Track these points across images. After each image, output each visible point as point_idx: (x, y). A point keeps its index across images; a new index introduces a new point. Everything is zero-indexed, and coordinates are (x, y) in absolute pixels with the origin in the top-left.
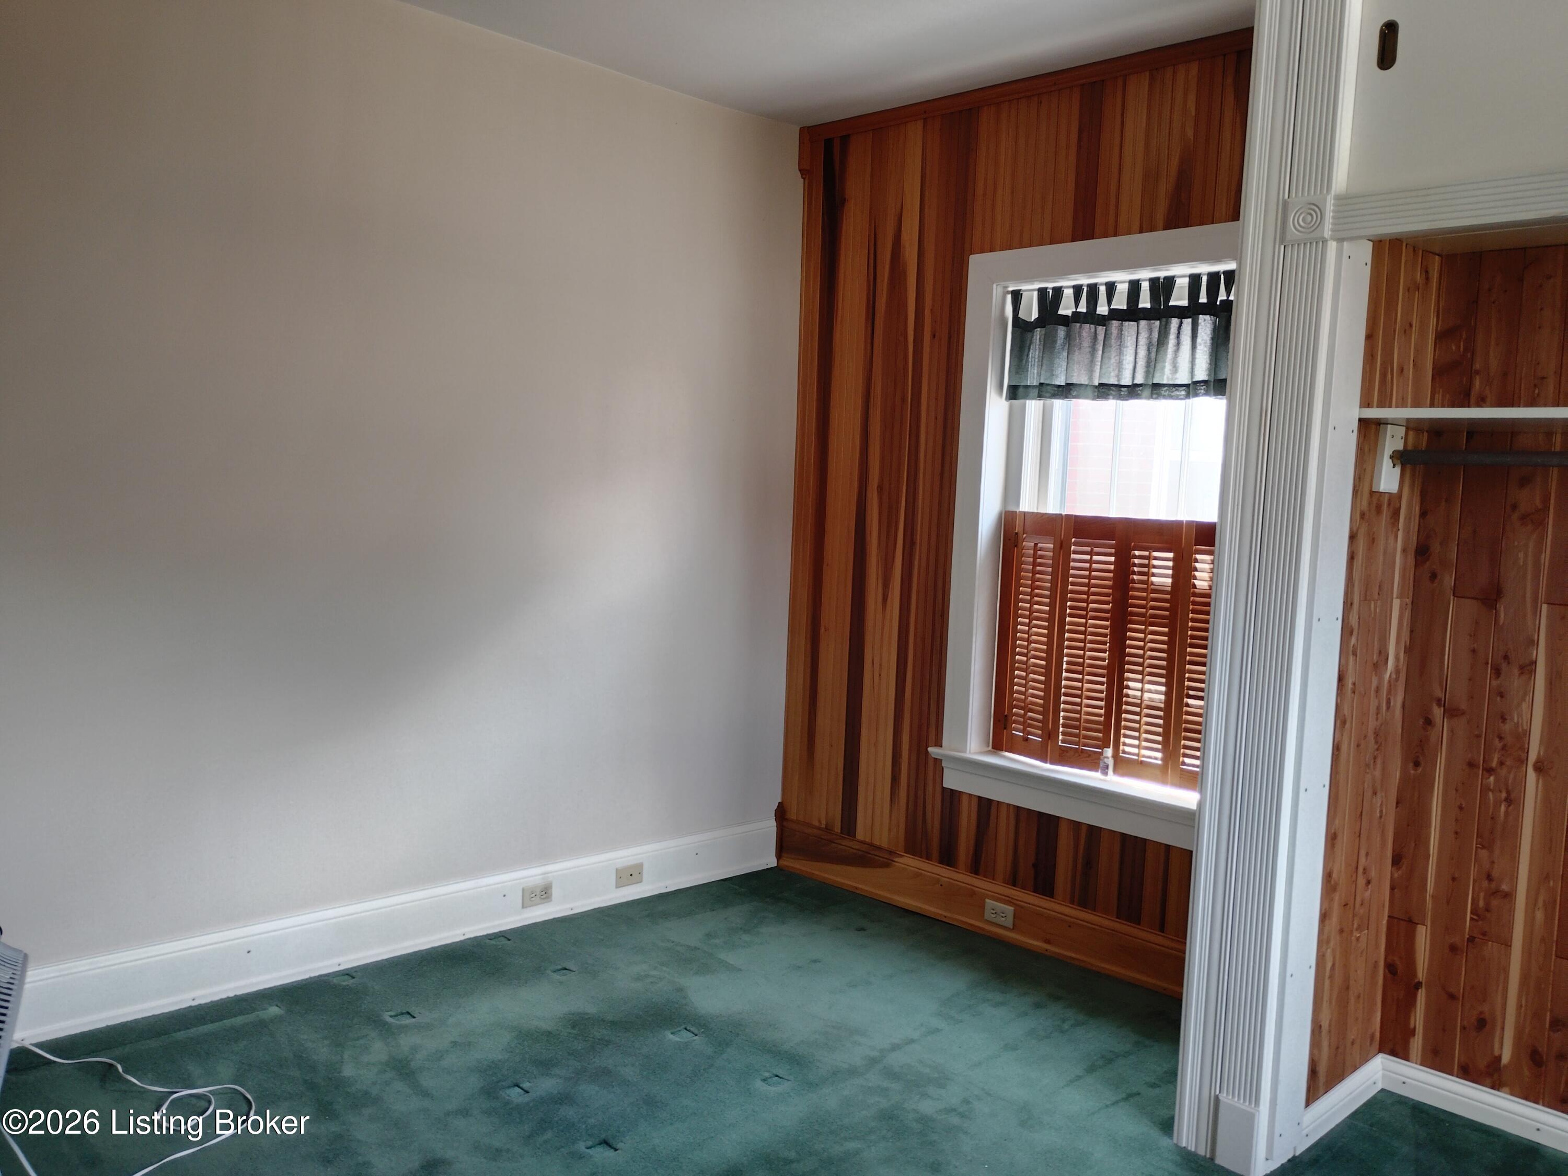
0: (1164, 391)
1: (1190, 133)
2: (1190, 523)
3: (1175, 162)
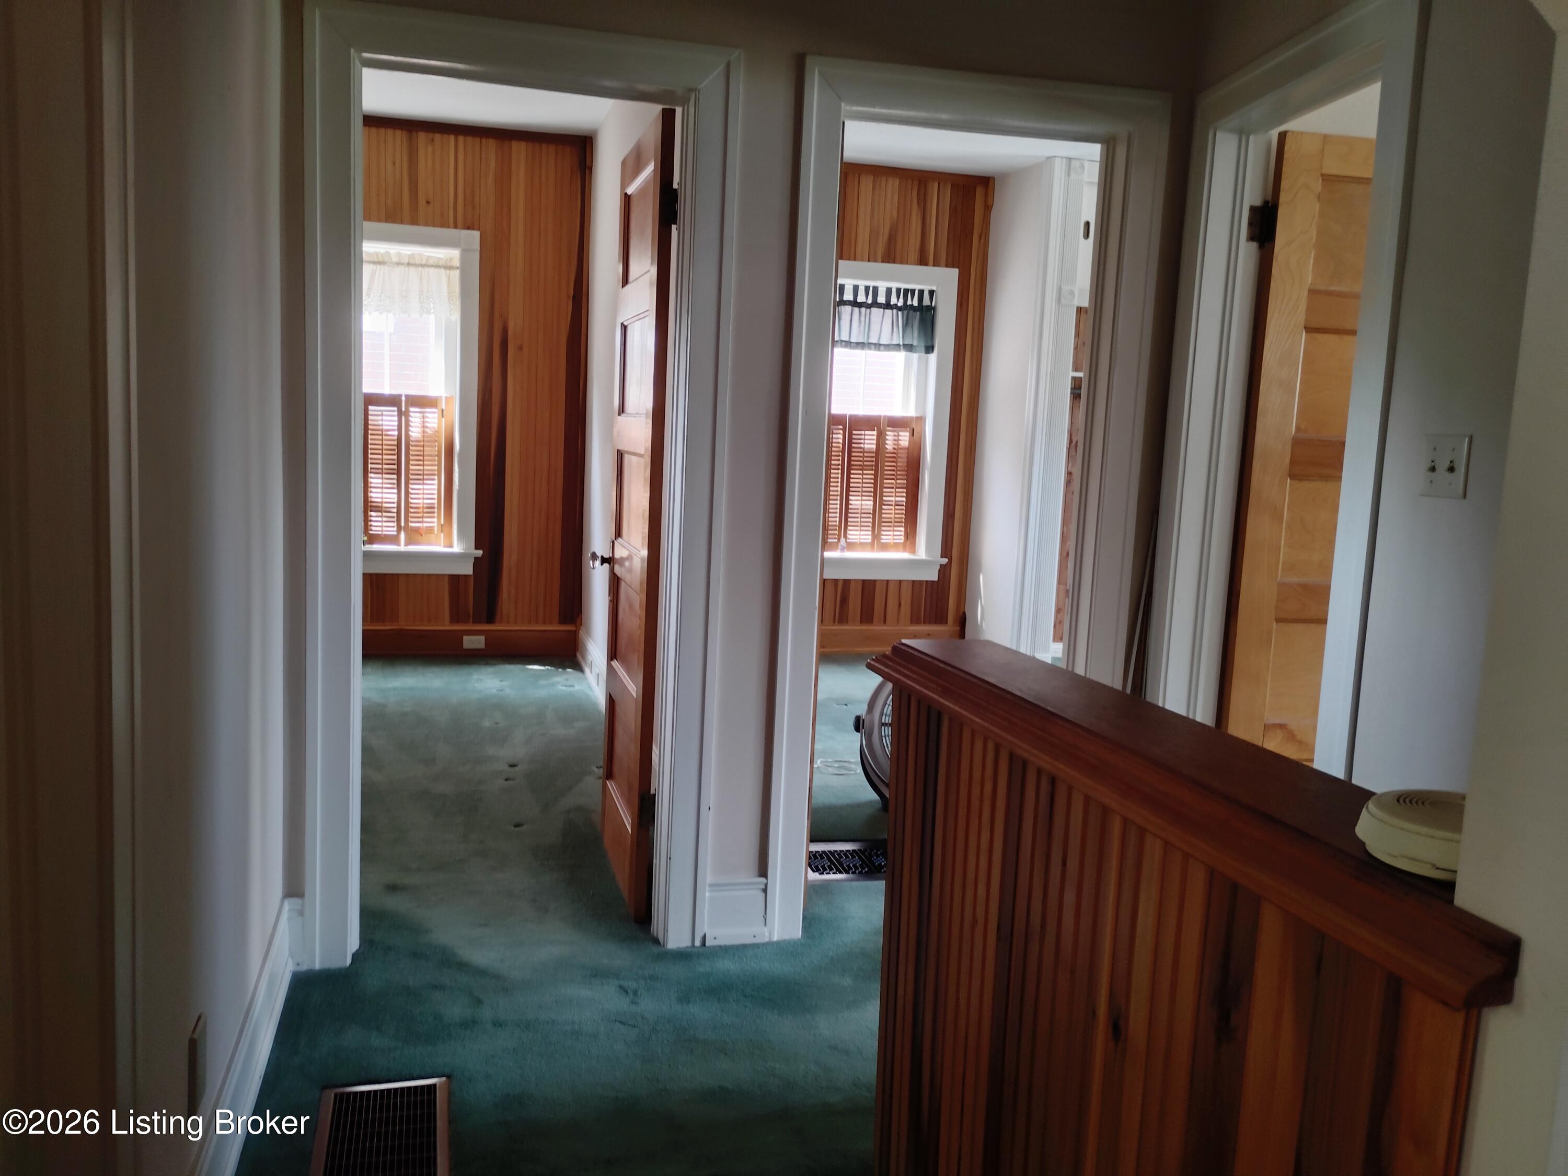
0: (882, 348)
1: (895, 215)
2: (885, 417)
3: (887, 230)
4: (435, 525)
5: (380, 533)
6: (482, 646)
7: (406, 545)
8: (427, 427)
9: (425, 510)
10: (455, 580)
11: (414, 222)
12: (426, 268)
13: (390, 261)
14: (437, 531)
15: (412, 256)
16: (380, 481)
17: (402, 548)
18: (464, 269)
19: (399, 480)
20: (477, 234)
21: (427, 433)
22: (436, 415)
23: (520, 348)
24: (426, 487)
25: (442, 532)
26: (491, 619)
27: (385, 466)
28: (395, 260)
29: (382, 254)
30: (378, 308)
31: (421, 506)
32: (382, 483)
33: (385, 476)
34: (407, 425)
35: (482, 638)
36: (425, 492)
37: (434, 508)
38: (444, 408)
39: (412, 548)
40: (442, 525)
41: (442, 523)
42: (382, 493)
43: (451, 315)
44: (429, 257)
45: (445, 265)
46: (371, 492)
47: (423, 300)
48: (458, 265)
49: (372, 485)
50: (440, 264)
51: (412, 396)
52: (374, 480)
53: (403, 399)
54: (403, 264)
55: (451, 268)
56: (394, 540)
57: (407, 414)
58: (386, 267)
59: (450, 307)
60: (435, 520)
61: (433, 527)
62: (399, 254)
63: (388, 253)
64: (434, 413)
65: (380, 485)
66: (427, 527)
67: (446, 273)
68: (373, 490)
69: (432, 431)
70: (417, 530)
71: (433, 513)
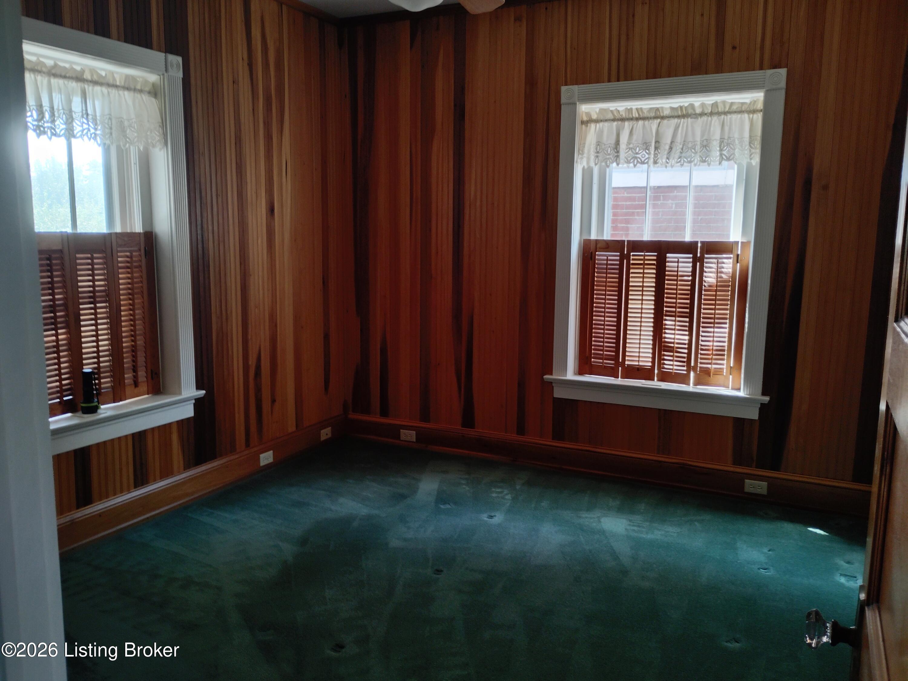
4: (725, 367)
5: (671, 371)
6: (764, 491)
7: (696, 384)
8: (722, 272)
9: (714, 353)
10: (739, 422)
11: (719, 70)
12: (728, 115)
13: (694, 113)
14: (726, 373)
15: (715, 105)
16: (673, 323)
17: (690, 388)
18: (767, 111)
19: (691, 322)
20: (783, 72)
21: (721, 277)
22: (731, 261)
23: (825, 187)
24: (716, 330)
25: (730, 374)
26: (776, 467)
27: (678, 310)
28: (698, 111)
29: (686, 108)
30: (679, 160)
31: (711, 348)
32: (675, 325)
33: (678, 319)
34: (702, 271)
35: (765, 484)
36: (715, 335)
37: (724, 350)
38: (739, 253)
39: (701, 389)
40: (731, 367)
41: (732, 365)
42: (674, 334)
43: (751, 159)
44: (732, 104)
45: (748, 109)
46: (665, 333)
47: (724, 147)
48: (762, 108)
49: (667, 327)
50: (743, 109)
51: (708, 242)
52: (669, 322)
53: (699, 245)
54: (706, 114)
55: (754, 112)
56: (683, 379)
57: (701, 260)
58: (689, 119)
59: (750, 151)
60: (725, 362)
61: (723, 369)
62: (703, 105)
63: (692, 106)
64: (730, 258)
65: (673, 327)
66: (715, 368)
67: (749, 117)
68: (667, 331)
69: (728, 276)
70: (707, 372)
71: (724, 355)
